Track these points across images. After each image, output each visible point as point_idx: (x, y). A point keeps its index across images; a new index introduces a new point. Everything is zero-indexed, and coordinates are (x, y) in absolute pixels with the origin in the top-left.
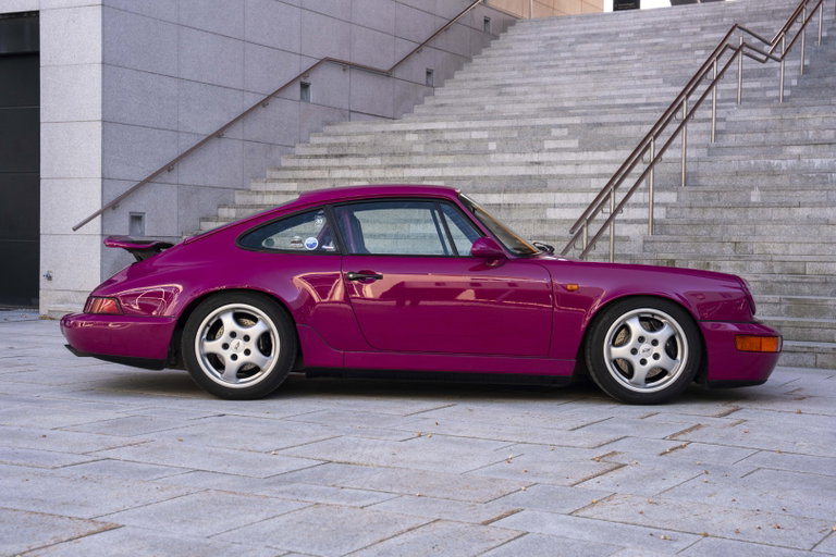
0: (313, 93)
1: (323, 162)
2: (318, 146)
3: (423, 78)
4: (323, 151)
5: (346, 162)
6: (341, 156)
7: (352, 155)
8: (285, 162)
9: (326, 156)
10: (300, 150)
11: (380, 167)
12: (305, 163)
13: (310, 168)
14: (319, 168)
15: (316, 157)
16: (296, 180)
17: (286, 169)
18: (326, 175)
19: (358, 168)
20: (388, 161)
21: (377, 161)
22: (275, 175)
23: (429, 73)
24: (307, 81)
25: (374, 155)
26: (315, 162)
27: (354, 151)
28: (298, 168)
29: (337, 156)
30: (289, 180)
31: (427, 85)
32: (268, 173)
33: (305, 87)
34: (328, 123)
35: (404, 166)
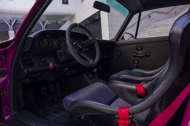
0: (151, 18)
1: (153, 29)
2: (152, 26)
3: (175, 14)
4: (153, 27)
5: (157, 28)
6: (156, 27)
7: (158, 27)
8: (146, 30)
9: (153, 28)
10: (149, 27)
11: (163, 28)
12: (149, 29)
13: (150, 30)
14: (151, 30)
15: (152, 28)
16: (147, 32)
17: (146, 31)
18: (153, 30)
19: (159, 28)
20: (165, 26)
21: (163, 27)
22: (144, 32)
23: (176, 13)
24: (150, 16)
25: (162, 26)
26: (151, 29)
27: (159, 26)
28: (148, 30)
29: (155, 27)
30: (146, 32)
31: (175, 15)
32: (143, 32)
33: (150, 17)
34: (155, 23)
35: (168, 27)
